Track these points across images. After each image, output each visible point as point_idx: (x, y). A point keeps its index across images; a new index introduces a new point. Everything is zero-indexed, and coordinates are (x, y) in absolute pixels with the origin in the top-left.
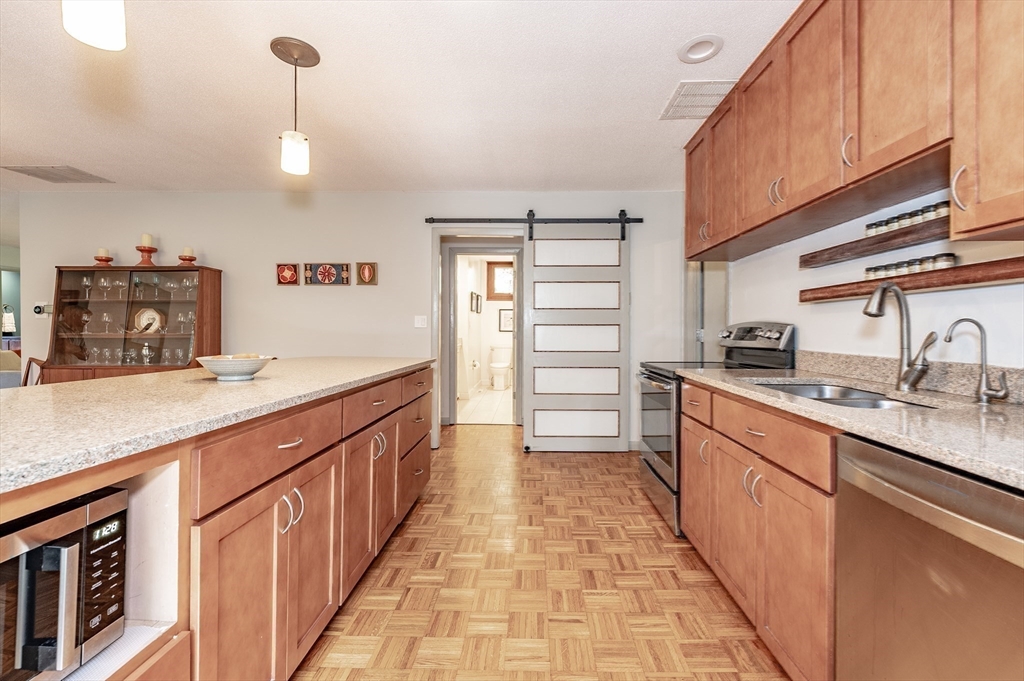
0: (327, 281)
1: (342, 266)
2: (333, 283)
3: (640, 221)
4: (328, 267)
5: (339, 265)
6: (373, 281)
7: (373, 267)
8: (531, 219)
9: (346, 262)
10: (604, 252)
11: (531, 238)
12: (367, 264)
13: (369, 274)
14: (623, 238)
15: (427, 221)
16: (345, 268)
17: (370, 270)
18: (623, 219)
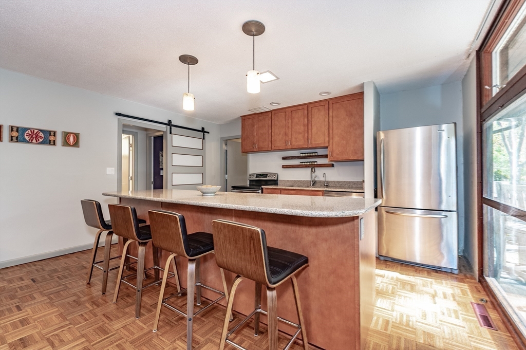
0: (34, 141)
1: (50, 132)
2: (41, 143)
3: (208, 133)
4: (36, 131)
5: (47, 131)
6: (76, 144)
7: (77, 136)
8: (169, 123)
9: (54, 130)
10: (196, 143)
11: (171, 133)
12: (72, 133)
13: (72, 140)
14: (204, 139)
15: (117, 114)
16: (52, 134)
17: (74, 138)
18: (203, 130)
